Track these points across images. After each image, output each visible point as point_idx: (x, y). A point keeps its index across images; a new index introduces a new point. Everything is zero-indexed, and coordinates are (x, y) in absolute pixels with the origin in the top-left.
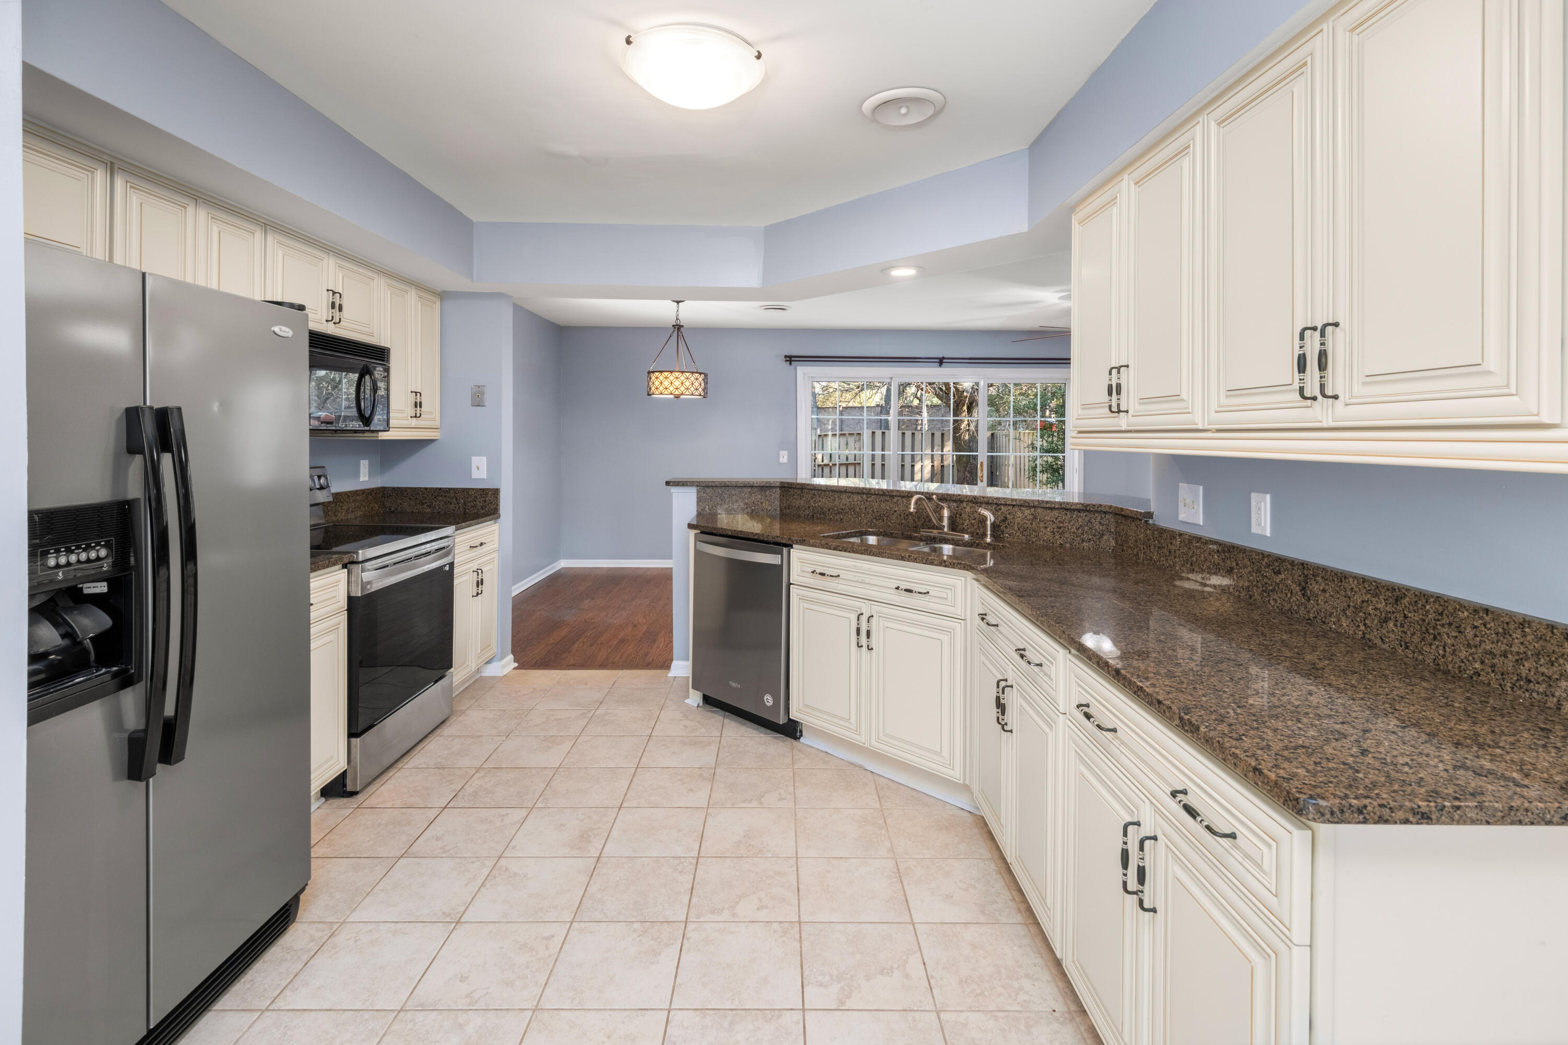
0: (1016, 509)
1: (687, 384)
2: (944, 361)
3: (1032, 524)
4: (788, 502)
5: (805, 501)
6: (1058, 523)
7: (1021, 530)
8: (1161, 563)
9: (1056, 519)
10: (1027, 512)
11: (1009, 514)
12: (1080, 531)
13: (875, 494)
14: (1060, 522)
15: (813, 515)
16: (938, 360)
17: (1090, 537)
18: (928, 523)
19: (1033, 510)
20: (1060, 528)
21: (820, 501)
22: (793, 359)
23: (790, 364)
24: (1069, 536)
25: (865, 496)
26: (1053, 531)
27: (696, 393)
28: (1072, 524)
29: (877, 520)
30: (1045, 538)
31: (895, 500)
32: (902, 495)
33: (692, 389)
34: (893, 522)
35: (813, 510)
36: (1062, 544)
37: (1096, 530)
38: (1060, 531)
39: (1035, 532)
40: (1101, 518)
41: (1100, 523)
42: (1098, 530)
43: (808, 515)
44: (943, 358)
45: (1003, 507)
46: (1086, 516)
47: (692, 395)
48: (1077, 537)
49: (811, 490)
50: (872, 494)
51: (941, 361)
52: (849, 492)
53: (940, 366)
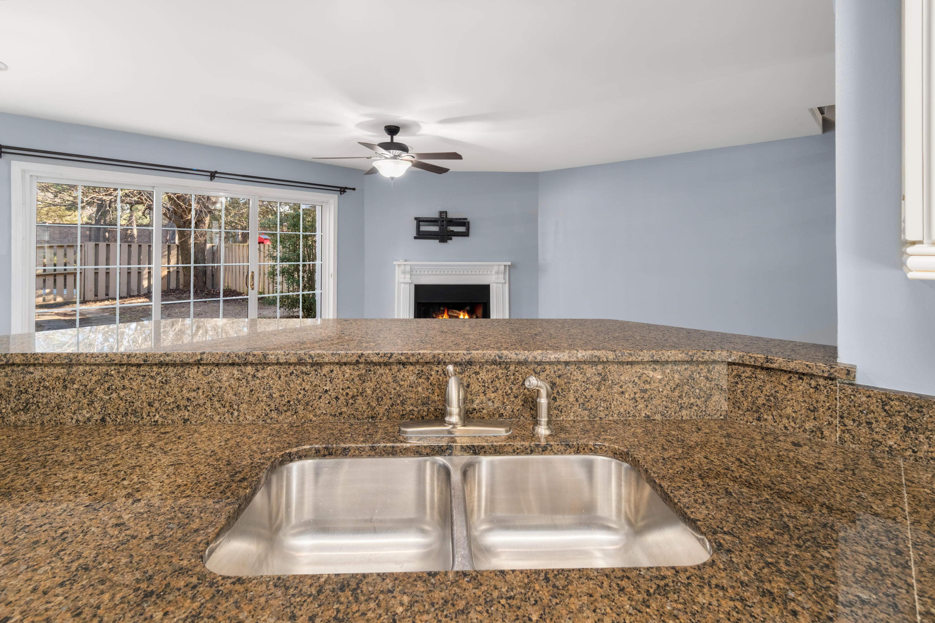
0: (572, 368)
2: (217, 175)
3: (599, 390)
4: (24, 397)
5: (77, 390)
6: (643, 385)
7: (581, 401)
9: (640, 378)
10: (590, 371)
11: (559, 376)
12: (676, 393)
13: (278, 363)
14: (646, 382)
15: (103, 420)
16: (209, 174)
17: (692, 400)
18: (400, 408)
19: (600, 367)
20: (645, 391)
21: (124, 388)
24: (659, 402)
25: (249, 369)
26: (634, 398)
28: (664, 383)
29: (279, 412)
30: (622, 410)
31: (326, 369)
32: (344, 360)
34: (319, 412)
35: (103, 407)
36: (648, 417)
37: (701, 389)
38: (646, 396)
39: (605, 401)
40: (709, 371)
41: (707, 378)
42: (704, 388)
43: (89, 419)
44: (216, 172)
45: (547, 367)
46: (686, 369)
48: (672, 402)
49: (98, 365)
50: (268, 364)
51: (213, 175)
52: (207, 364)
53: (211, 180)
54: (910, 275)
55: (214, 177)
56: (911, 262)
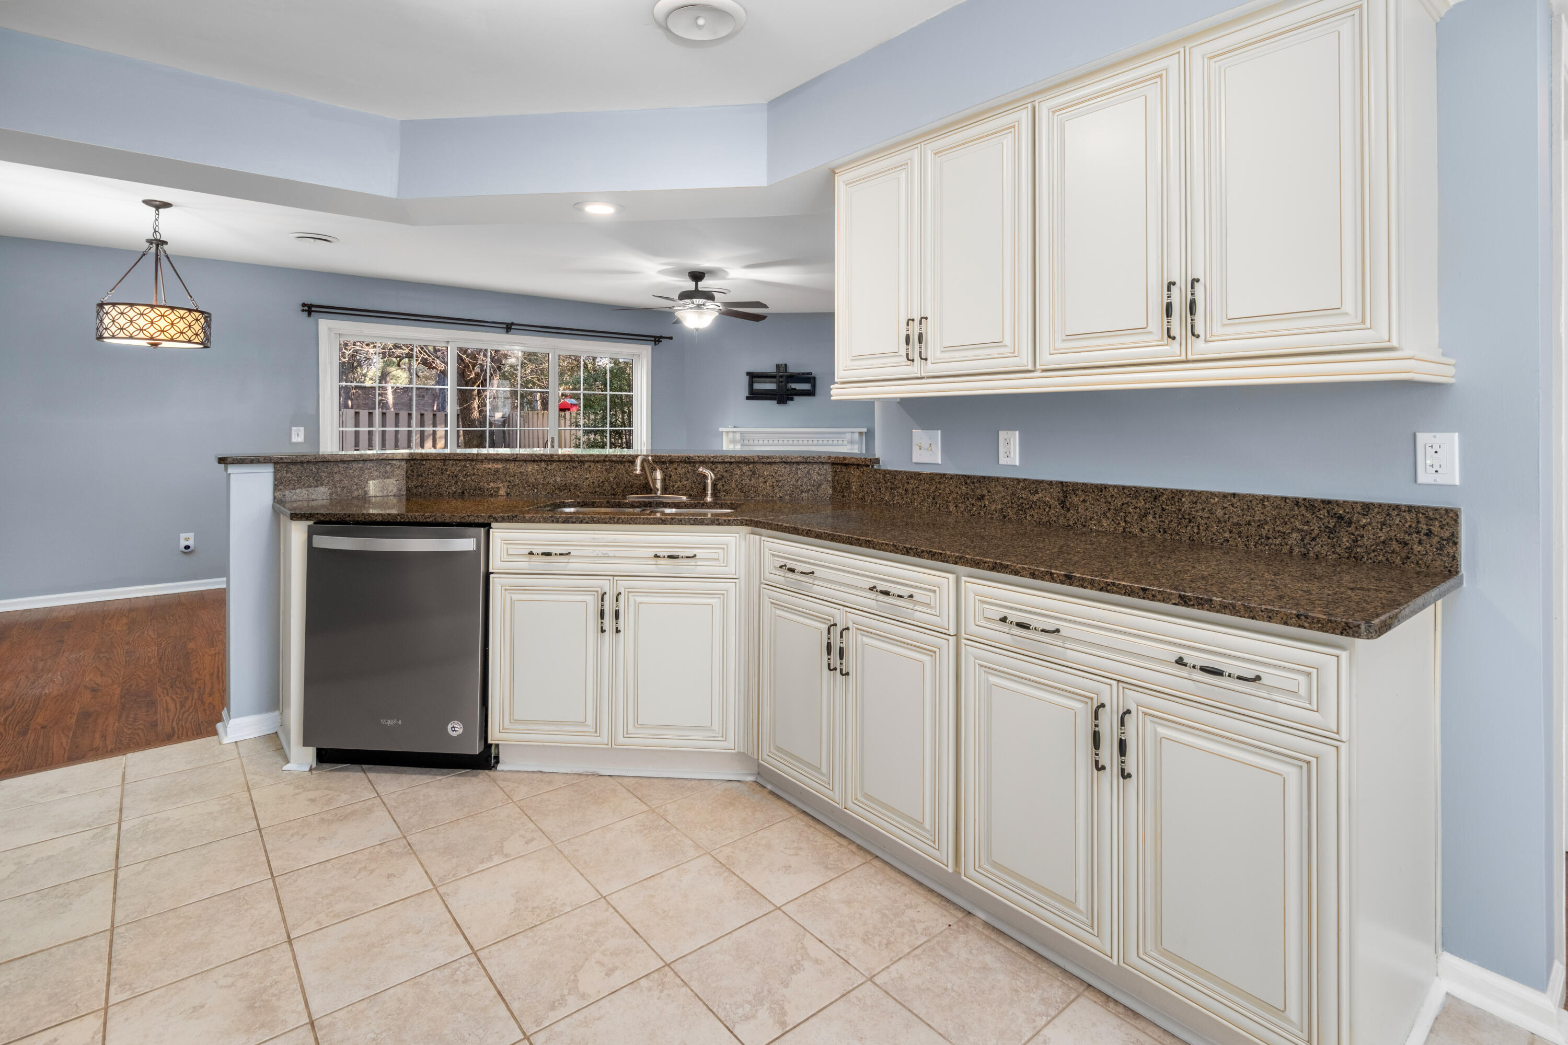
0: (734, 466)
1: (182, 325)
2: (513, 327)
3: (750, 480)
4: (420, 478)
5: (449, 475)
6: (778, 477)
7: (739, 487)
8: (895, 502)
9: (776, 473)
10: (745, 468)
11: (726, 471)
12: (799, 483)
13: (560, 461)
14: (780, 476)
15: (463, 493)
16: (505, 326)
17: (809, 487)
18: (630, 489)
19: (751, 466)
20: (779, 481)
21: (474, 474)
22: (313, 309)
23: (309, 315)
24: (788, 488)
25: (543, 465)
26: (772, 486)
27: (196, 340)
28: (791, 476)
29: (561, 491)
30: (765, 493)
31: (586, 465)
32: (597, 459)
33: (190, 333)
34: (583, 491)
35: (463, 485)
36: (781, 497)
37: (814, 481)
38: (780, 484)
39: (755, 487)
40: (820, 469)
41: (818, 474)
42: (817, 480)
43: (455, 492)
44: (513, 324)
45: (719, 465)
46: (805, 468)
47: (189, 341)
48: (797, 488)
49: (460, 460)
50: (553, 461)
51: (509, 328)
52: (519, 461)
53: (507, 332)
54: (832, 398)
55: (511, 329)
56: (832, 392)
